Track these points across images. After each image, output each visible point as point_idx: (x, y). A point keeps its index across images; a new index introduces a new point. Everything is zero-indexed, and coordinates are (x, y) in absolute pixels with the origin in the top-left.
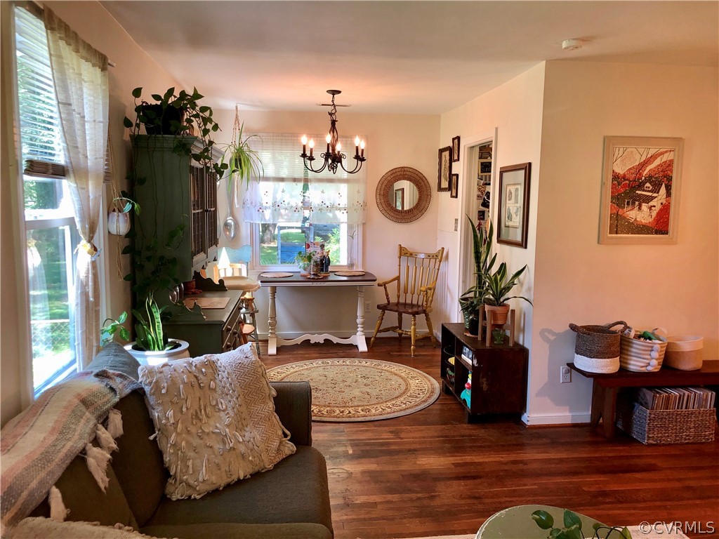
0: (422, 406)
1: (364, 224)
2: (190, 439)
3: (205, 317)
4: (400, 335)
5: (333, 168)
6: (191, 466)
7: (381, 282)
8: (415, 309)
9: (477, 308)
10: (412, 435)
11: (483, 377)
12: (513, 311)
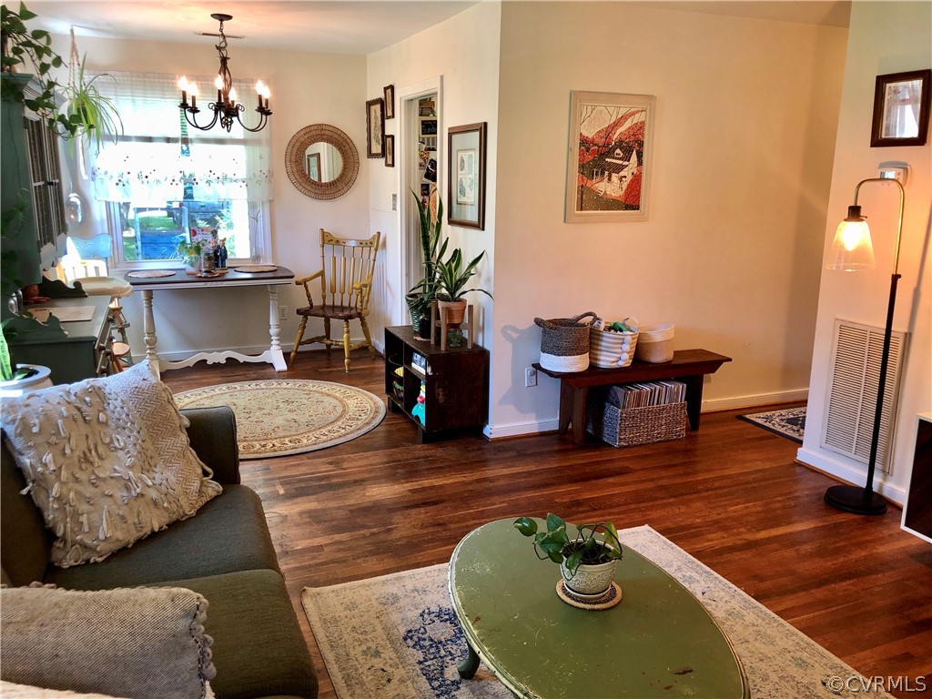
0: (365, 430)
1: (271, 201)
2: (79, 488)
3: (66, 333)
4: (328, 346)
5: (227, 124)
6: (85, 522)
7: (300, 279)
8: (347, 313)
9: (429, 306)
10: (356, 464)
11: (438, 388)
12: (471, 307)
